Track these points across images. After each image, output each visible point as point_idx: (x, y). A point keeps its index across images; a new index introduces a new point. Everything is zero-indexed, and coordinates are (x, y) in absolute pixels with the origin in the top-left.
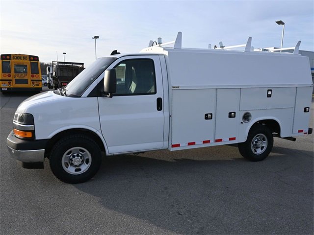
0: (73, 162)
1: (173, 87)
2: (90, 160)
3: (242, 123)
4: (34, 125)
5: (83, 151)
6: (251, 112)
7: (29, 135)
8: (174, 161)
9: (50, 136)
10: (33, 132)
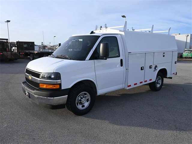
0: (82, 102)
1: (129, 53)
2: (90, 99)
3: (154, 71)
4: (61, 80)
5: (85, 94)
6: (157, 65)
7: (58, 87)
8: (118, 95)
9: (70, 86)
10: (60, 85)
